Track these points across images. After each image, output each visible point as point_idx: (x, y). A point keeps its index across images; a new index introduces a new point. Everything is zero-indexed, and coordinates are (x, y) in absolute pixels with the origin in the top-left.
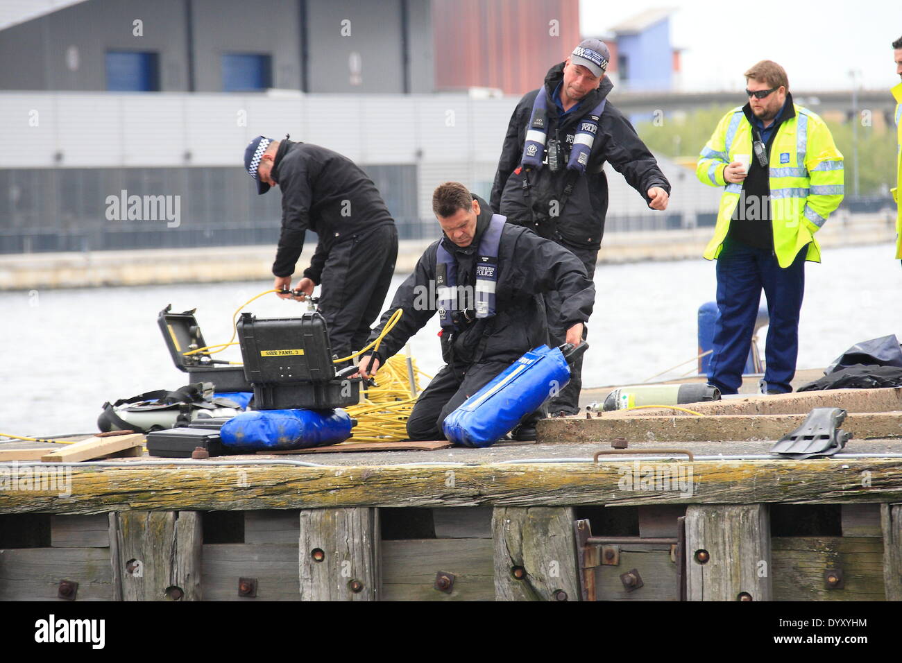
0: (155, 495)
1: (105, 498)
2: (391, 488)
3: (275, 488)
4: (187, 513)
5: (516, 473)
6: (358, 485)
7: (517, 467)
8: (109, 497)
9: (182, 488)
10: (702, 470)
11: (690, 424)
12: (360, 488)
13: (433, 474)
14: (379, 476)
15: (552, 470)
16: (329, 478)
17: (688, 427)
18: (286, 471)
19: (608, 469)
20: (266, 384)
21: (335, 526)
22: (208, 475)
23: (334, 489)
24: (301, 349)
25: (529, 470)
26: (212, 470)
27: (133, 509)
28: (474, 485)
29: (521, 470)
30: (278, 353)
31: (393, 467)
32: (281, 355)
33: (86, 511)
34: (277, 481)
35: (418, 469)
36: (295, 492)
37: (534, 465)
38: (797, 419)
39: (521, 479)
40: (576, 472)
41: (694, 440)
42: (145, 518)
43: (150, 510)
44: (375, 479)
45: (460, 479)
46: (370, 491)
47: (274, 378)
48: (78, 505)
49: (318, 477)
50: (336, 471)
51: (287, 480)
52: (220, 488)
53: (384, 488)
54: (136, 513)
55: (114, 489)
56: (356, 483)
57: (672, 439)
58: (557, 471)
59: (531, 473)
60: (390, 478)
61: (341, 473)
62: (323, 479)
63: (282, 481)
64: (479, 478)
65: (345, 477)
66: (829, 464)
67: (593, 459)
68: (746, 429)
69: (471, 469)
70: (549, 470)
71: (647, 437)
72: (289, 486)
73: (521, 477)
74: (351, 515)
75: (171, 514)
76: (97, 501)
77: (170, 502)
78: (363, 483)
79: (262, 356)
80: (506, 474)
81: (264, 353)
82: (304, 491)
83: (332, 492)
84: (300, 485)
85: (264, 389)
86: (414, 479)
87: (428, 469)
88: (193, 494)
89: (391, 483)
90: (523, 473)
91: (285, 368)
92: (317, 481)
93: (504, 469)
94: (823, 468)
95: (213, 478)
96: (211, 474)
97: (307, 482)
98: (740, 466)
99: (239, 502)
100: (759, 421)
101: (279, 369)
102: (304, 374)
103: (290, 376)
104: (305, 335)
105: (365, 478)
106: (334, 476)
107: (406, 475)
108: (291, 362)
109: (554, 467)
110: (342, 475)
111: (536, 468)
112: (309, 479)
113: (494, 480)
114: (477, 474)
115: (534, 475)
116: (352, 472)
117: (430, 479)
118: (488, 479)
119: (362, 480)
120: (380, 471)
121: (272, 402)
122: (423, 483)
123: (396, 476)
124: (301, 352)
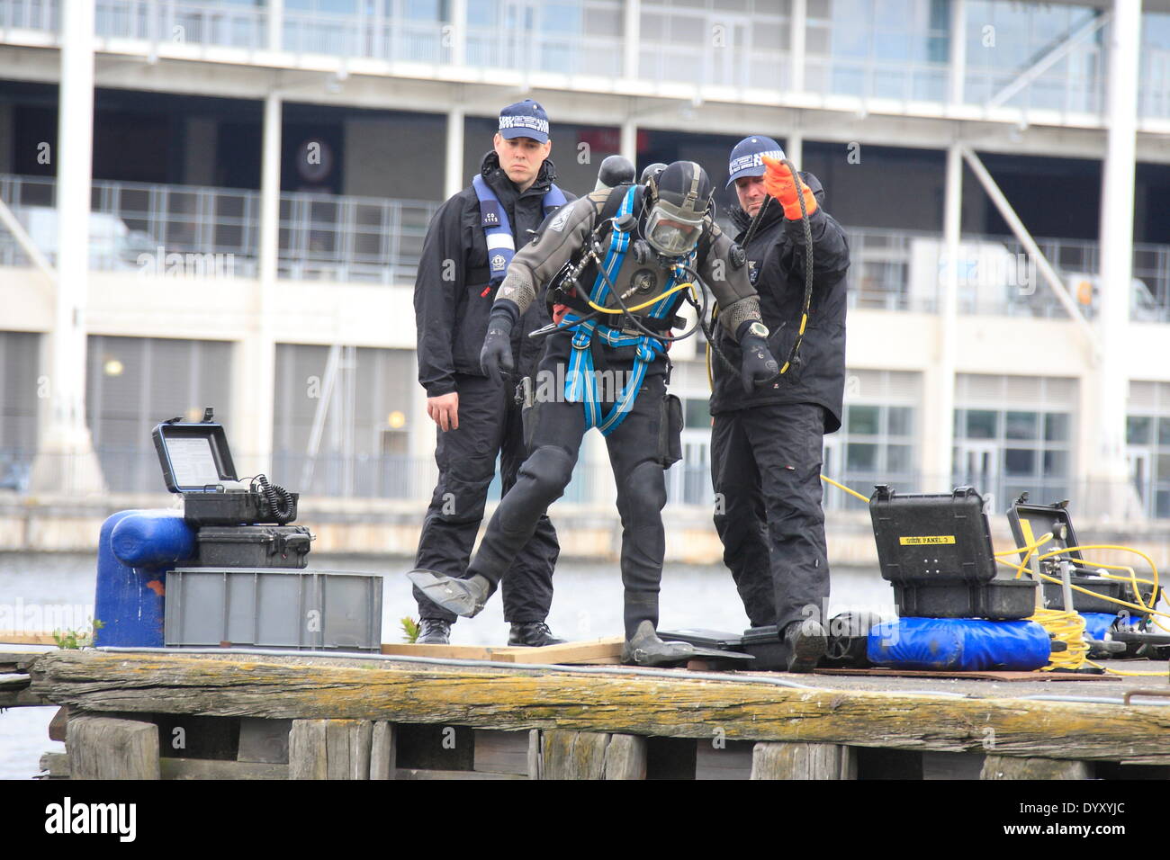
0: (587, 711)
1: (528, 711)
2: (864, 721)
3: (727, 711)
4: (622, 736)
5: (1018, 712)
6: (827, 715)
7: (1021, 705)
8: (534, 709)
9: (622, 704)
12: (828, 717)
13: (917, 706)
14: (852, 704)
15: (1062, 711)
16: (793, 703)
18: (745, 690)
20: (908, 582)
21: (792, 767)
22: (653, 689)
23: (797, 718)
24: (951, 535)
25: (1035, 709)
26: (661, 684)
27: (560, 727)
28: (962, 724)
29: (1026, 708)
30: (923, 541)
31: (873, 694)
32: (926, 543)
33: (506, 727)
34: (732, 703)
35: (902, 698)
36: (749, 718)
37: (1044, 703)
39: (1020, 720)
40: (1088, 715)
42: (573, 740)
43: (579, 729)
44: (846, 708)
45: (948, 715)
46: (839, 723)
47: (917, 574)
48: (499, 718)
49: (780, 700)
50: (802, 695)
51: (743, 702)
52: (663, 706)
53: (856, 721)
54: (563, 732)
55: (542, 700)
56: (823, 711)
58: (1067, 713)
59: (1035, 712)
60: (865, 708)
61: (809, 697)
62: (786, 704)
63: (737, 703)
64: (971, 716)
65: (812, 702)
67: (1122, 701)
69: (965, 703)
70: (1058, 710)
72: (744, 709)
73: (1022, 717)
74: (813, 753)
75: (603, 736)
76: (519, 714)
77: (604, 720)
78: (831, 712)
79: (902, 544)
80: (1005, 712)
81: (904, 541)
82: (760, 717)
83: (794, 721)
84: (756, 710)
85: (906, 590)
86: (893, 711)
87: (915, 700)
88: (630, 713)
89: (865, 714)
90: (1026, 712)
91: (931, 561)
92: (778, 705)
93: (1005, 705)
95: (659, 693)
96: (659, 688)
97: (766, 706)
99: (683, 726)
101: (924, 563)
102: (955, 570)
103: (938, 571)
104: (956, 517)
105: (835, 706)
106: (799, 701)
107: (885, 705)
108: (938, 552)
109: (1066, 707)
110: (809, 700)
111: (1044, 706)
112: (768, 703)
113: (988, 719)
114: (971, 710)
115: (1038, 716)
116: (822, 697)
117: (912, 711)
118: (981, 717)
119: (831, 708)
120: (856, 698)
121: (915, 607)
122: (903, 716)
123: (872, 706)
124: (951, 540)
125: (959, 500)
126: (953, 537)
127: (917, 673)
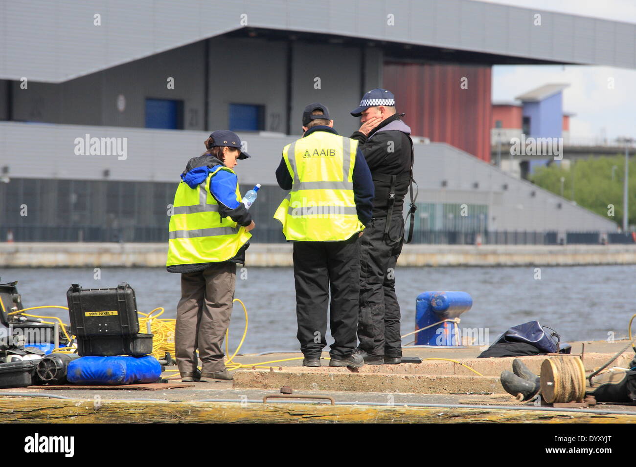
2: (115, 417)
3: (31, 413)
5: (206, 409)
6: (92, 413)
7: (207, 405)
11: (343, 378)
12: (93, 415)
13: (147, 407)
14: (107, 408)
15: (232, 408)
16: (71, 408)
17: (342, 381)
18: (40, 401)
19: (272, 408)
20: (87, 337)
23: (74, 416)
24: (115, 311)
25: (216, 407)
28: (175, 416)
29: (210, 406)
30: (98, 314)
31: (118, 401)
32: (101, 315)
34: (33, 408)
35: (135, 403)
36: (45, 417)
37: (221, 403)
38: (419, 378)
39: (209, 413)
44: (104, 409)
45: (166, 412)
46: (100, 418)
47: (94, 332)
49: (63, 406)
50: (76, 403)
51: (40, 408)
53: (110, 417)
56: (90, 412)
57: (330, 389)
58: (235, 408)
59: (216, 409)
60: (115, 409)
61: (80, 404)
62: (67, 408)
63: (37, 409)
64: (179, 412)
65: (82, 407)
66: (429, 411)
67: (262, 401)
68: (383, 383)
69: (174, 405)
70: (230, 407)
71: (312, 386)
72: (41, 412)
73: (209, 411)
78: (95, 412)
79: (86, 316)
80: (199, 409)
81: (87, 314)
82: (52, 416)
83: (72, 418)
84: (49, 412)
86: (132, 410)
87: (144, 404)
89: (115, 413)
90: (211, 409)
91: (102, 325)
92: (62, 409)
93: (198, 406)
94: (425, 414)
97: (54, 410)
100: (393, 378)
101: (105, 326)
102: (116, 329)
103: (107, 331)
104: (119, 300)
105: (97, 409)
106: (74, 406)
107: (127, 407)
108: (108, 320)
109: (234, 405)
110: (80, 406)
111: (221, 405)
112: (56, 408)
113: (190, 413)
114: (178, 409)
115: (219, 411)
116: (88, 404)
117: (143, 410)
118: (186, 412)
119: (94, 410)
120: (108, 404)
121: (91, 351)
122: (139, 413)
123: (119, 408)
124: (115, 313)
125: (121, 291)
126: (117, 312)
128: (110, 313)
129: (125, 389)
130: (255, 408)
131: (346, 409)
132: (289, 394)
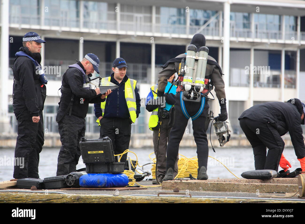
3: (46, 201)
5: (129, 199)
7: (130, 197)
10: (192, 201)
11: (215, 185)
13: (101, 198)
14: (82, 198)
15: (141, 199)
16: (65, 199)
17: (214, 186)
18: (51, 195)
19: (160, 199)
20: (90, 164)
22: (25, 196)
24: (102, 151)
25: (133, 198)
26: (27, 194)
29: (131, 198)
30: (94, 152)
31: (88, 195)
32: (95, 153)
34: (47, 199)
35: (96, 196)
37: (136, 197)
38: (251, 185)
40: (149, 200)
41: (216, 191)
44: (80, 199)
45: (109, 201)
47: (93, 161)
49: (61, 198)
50: (67, 196)
51: (51, 199)
52: (28, 201)
56: (74, 201)
57: (208, 190)
59: (133, 199)
60: (86, 199)
61: (69, 197)
62: (63, 199)
63: (49, 199)
64: (116, 201)
65: (71, 198)
66: (235, 201)
67: (157, 195)
68: (233, 187)
69: (114, 197)
70: (140, 198)
71: (200, 189)
72: (51, 201)
73: (130, 201)
78: (76, 201)
80: (125, 199)
81: (89, 152)
84: (55, 201)
85: (89, 166)
86: (94, 200)
87: (99, 197)
89: (86, 201)
90: (131, 199)
91: (97, 158)
93: (125, 198)
94: (233, 202)
95: (26, 197)
96: (26, 195)
97: (57, 200)
98: (205, 200)
100: (238, 185)
101: (95, 158)
102: (103, 160)
103: (98, 161)
104: (104, 146)
105: (77, 199)
106: (67, 198)
107: (91, 198)
108: (99, 155)
109: (142, 198)
110: (70, 198)
111: (136, 198)
112: (58, 199)
113: (121, 201)
114: (115, 199)
115: (134, 200)
116: (73, 197)
117: (99, 200)
118: (119, 201)
119: (76, 200)
120: (83, 197)
121: (92, 171)
122: (97, 201)
123: (87, 199)
124: (102, 152)
125: (105, 141)
126: (103, 151)
127: (94, 189)
128: (100, 152)
129: (105, 190)
130: (152, 199)
131: (195, 199)
132: (178, 192)
